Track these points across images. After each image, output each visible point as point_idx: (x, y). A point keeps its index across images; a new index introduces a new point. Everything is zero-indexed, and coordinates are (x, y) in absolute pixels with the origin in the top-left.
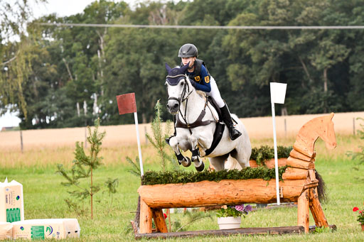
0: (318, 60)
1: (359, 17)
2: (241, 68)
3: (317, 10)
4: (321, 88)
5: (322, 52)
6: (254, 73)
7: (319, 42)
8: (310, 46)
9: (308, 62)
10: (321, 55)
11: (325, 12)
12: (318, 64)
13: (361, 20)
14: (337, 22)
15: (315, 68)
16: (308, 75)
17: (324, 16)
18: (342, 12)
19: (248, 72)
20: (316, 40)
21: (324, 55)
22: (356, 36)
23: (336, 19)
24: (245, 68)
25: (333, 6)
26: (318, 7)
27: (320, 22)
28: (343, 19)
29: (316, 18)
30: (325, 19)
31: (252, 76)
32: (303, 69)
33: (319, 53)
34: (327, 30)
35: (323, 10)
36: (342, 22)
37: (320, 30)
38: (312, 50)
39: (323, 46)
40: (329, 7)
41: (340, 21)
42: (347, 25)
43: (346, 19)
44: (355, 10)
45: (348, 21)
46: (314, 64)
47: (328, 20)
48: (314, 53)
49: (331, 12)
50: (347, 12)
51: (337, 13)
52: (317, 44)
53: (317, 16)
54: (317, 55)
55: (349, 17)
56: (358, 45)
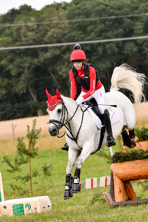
0: (64, 70)
1: (93, 33)
2: (3, 81)
3: (59, 31)
4: (67, 92)
5: (66, 63)
6: (14, 84)
7: (63, 55)
8: (56, 59)
9: (55, 72)
10: (65, 66)
11: (66, 32)
12: (64, 73)
13: (94, 36)
14: (76, 38)
15: (61, 76)
16: (56, 82)
17: (65, 35)
18: (79, 31)
19: (9, 84)
20: (60, 54)
21: (68, 66)
22: (91, 49)
23: (75, 37)
24: (6, 81)
25: (72, 26)
26: (60, 28)
27: (63, 40)
28: (80, 36)
29: (59, 37)
30: (66, 37)
31: (12, 86)
32: (52, 78)
33: (63, 64)
34: (69, 46)
35: (64, 30)
36: (79, 39)
37: (63, 46)
38: (58, 63)
39: (67, 58)
40: (68, 27)
41: (78, 38)
42: (84, 41)
43: (83, 36)
44: (89, 28)
45: (85, 37)
46: (60, 73)
47: (69, 37)
48: (59, 64)
49: (71, 31)
50: (83, 31)
51: (76, 32)
52: (62, 58)
53: (60, 36)
54: (62, 67)
55: (85, 34)
56: (93, 55)
